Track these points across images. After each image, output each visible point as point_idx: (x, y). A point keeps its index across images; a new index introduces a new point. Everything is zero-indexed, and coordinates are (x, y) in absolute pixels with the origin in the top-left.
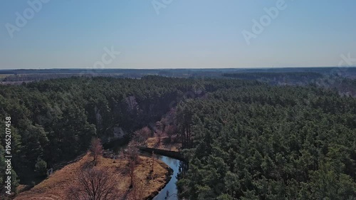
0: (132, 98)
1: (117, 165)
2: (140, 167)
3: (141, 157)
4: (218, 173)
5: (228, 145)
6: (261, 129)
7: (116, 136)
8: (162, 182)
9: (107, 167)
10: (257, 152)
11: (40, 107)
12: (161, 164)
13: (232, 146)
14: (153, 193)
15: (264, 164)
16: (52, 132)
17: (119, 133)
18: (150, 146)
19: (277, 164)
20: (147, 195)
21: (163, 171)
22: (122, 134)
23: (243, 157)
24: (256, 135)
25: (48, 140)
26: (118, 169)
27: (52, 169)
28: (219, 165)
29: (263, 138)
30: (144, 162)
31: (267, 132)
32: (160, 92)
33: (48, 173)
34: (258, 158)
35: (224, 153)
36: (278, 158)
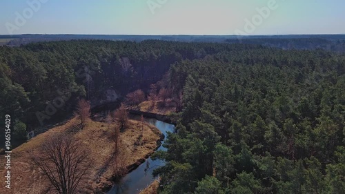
0: (126, 59)
1: (104, 129)
2: (129, 131)
3: (132, 121)
4: (204, 144)
5: (223, 109)
6: (265, 92)
7: (109, 99)
8: (150, 148)
9: (94, 131)
10: (259, 118)
11: (23, 65)
12: (151, 128)
13: (228, 110)
14: (139, 160)
15: (268, 134)
16: (35, 92)
17: (112, 96)
18: (143, 109)
19: (286, 133)
20: (132, 163)
21: (153, 137)
22: (116, 97)
23: (240, 124)
24: (257, 97)
25: (29, 101)
26: (105, 133)
27: (33, 132)
28: (208, 134)
29: (267, 102)
30: (134, 127)
31: (272, 94)
32: (157, 54)
33: (28, 136)
34: (259, 126)
35: (216, 118)
36: (287, 126)
